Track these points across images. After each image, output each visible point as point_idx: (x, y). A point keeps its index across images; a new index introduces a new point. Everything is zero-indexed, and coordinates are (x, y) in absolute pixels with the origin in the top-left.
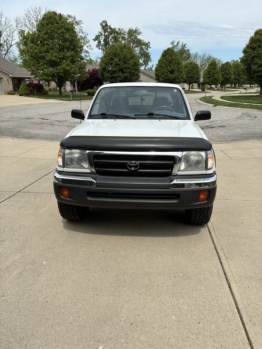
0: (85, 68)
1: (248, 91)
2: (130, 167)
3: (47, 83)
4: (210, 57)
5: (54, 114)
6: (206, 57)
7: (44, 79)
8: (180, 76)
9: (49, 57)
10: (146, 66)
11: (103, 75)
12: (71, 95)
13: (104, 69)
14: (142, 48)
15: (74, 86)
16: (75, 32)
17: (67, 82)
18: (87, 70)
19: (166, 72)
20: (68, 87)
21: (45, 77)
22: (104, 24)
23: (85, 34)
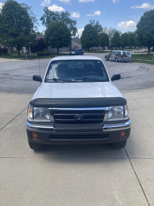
0: (35, 38)
1: (140, 51)
2: (77, 118)
3: (10, 48)
4: (114, 30)
5: (14, 70)
6: (111, 30)
7: (8, 46)
8: (97, 42)
9: (10, 31)
10: (74, 36)
11: (47, 42)
12: (26, 56)
13: (48, 38)
14: (71, 24)
15: (29, 50)
16: (28, 14)
17: (23, 47)
18: (36, 39)
19: (88, 40)
20: (25, 50)
21: (8, 44)
22: (46, 9)
23: (34, 16)
